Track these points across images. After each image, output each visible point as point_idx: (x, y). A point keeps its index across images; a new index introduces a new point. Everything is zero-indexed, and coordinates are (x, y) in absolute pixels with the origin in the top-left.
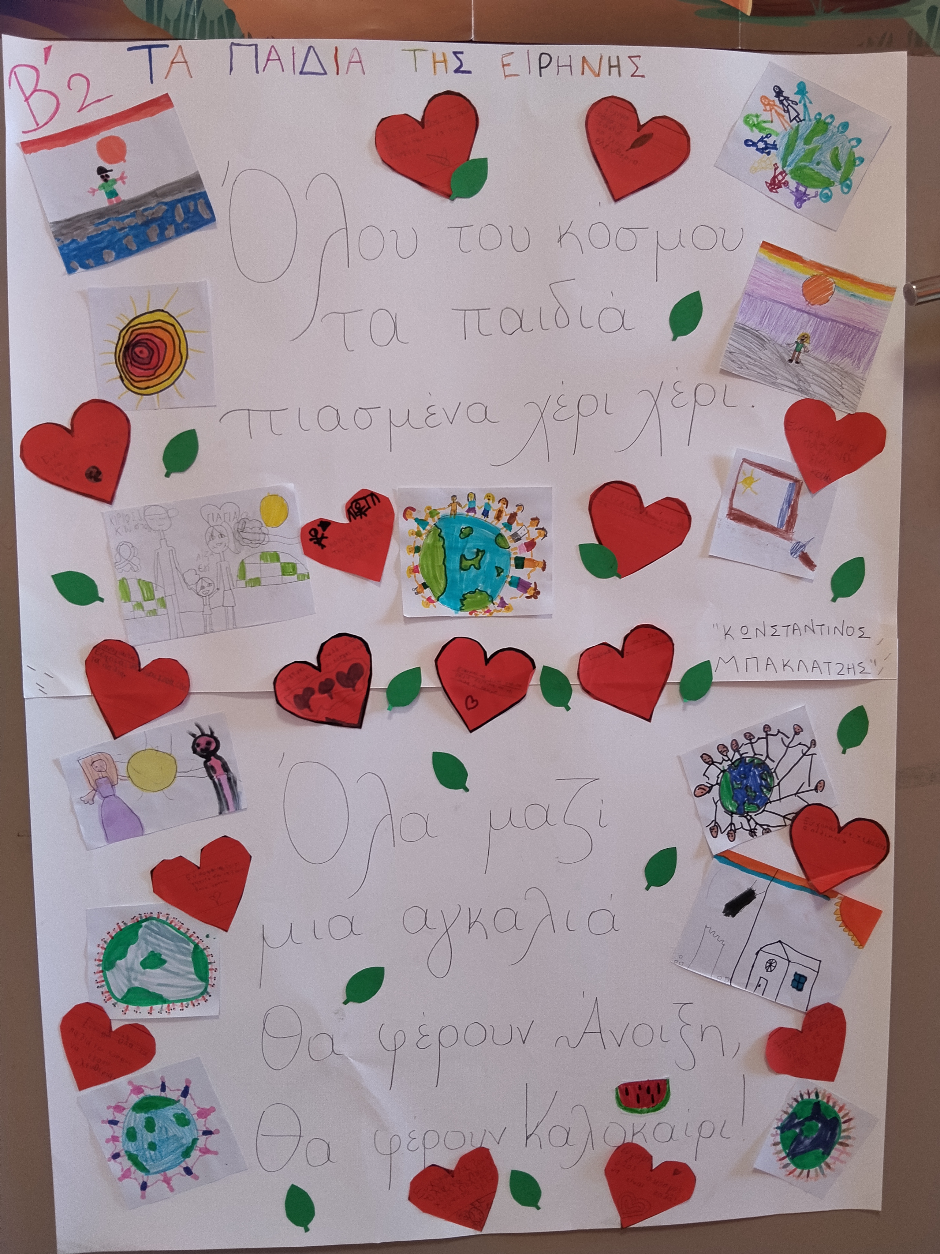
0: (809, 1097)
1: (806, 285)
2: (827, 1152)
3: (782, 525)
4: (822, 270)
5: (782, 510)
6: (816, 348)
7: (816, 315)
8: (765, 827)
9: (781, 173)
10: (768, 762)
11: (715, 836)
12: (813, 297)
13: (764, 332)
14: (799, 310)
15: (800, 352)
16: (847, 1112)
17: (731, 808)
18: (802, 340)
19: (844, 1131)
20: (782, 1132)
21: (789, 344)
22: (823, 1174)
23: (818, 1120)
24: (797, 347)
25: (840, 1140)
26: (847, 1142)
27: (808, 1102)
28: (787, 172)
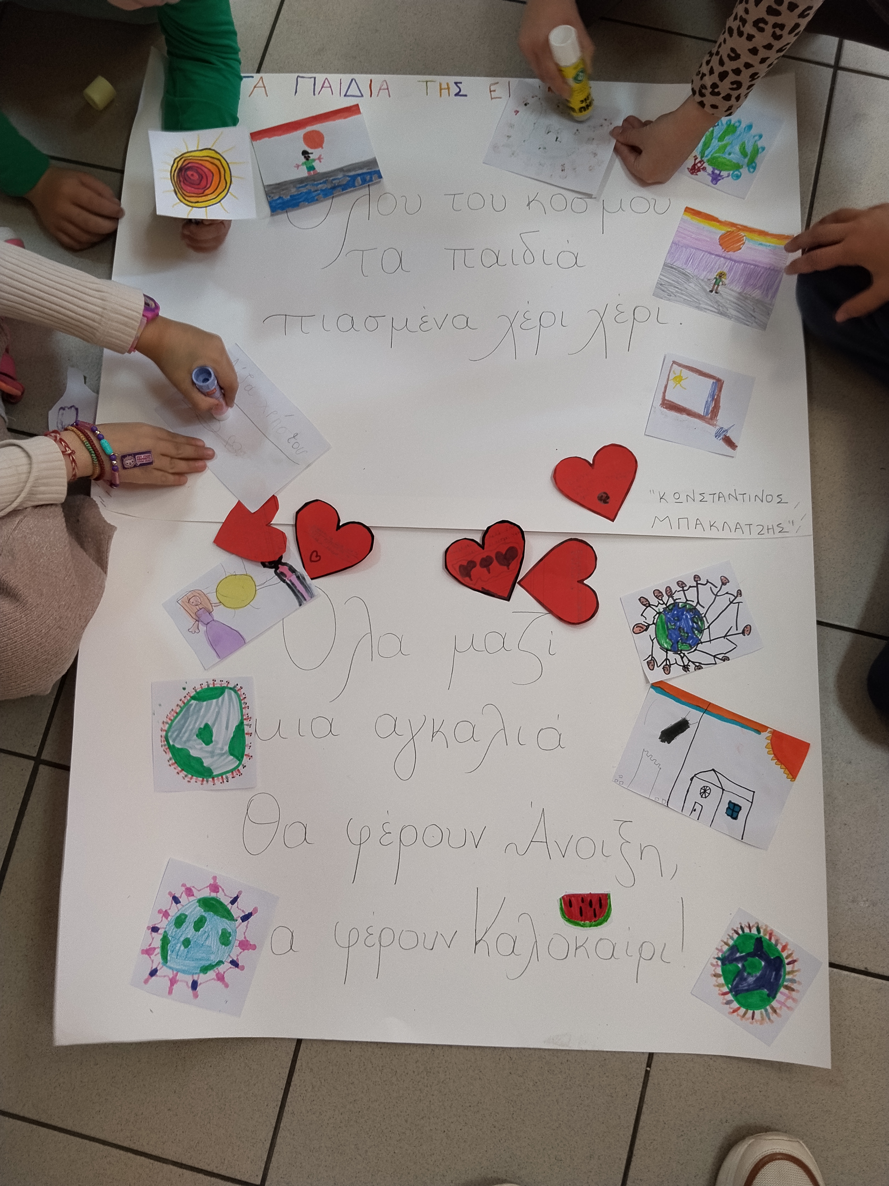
0: (750, 931)
1: (722, 238)
2: (772, 994)
3: (707, 414)
4: (735, 227)
5: (707, 402)
6: (732, 282)
7: (731, 259)
8: (697, 664)
9: (700, 162)
10: (698, 607)
11: (651, 668)
12: (728, 246)
13: (689, 271)
14: (717, 255)
15: (718, 285)
16: (790, 952)
17: (666, 646)
18: (720, 276)
19: (789, 973)
20: (723, 964)
21: (709, 280)
22: (769, 1019)
23: (761, 957)
24: (715, 282)
25: (785, 983)
26: (792, 987)
27: (750, 937)
28: (705, 161)
